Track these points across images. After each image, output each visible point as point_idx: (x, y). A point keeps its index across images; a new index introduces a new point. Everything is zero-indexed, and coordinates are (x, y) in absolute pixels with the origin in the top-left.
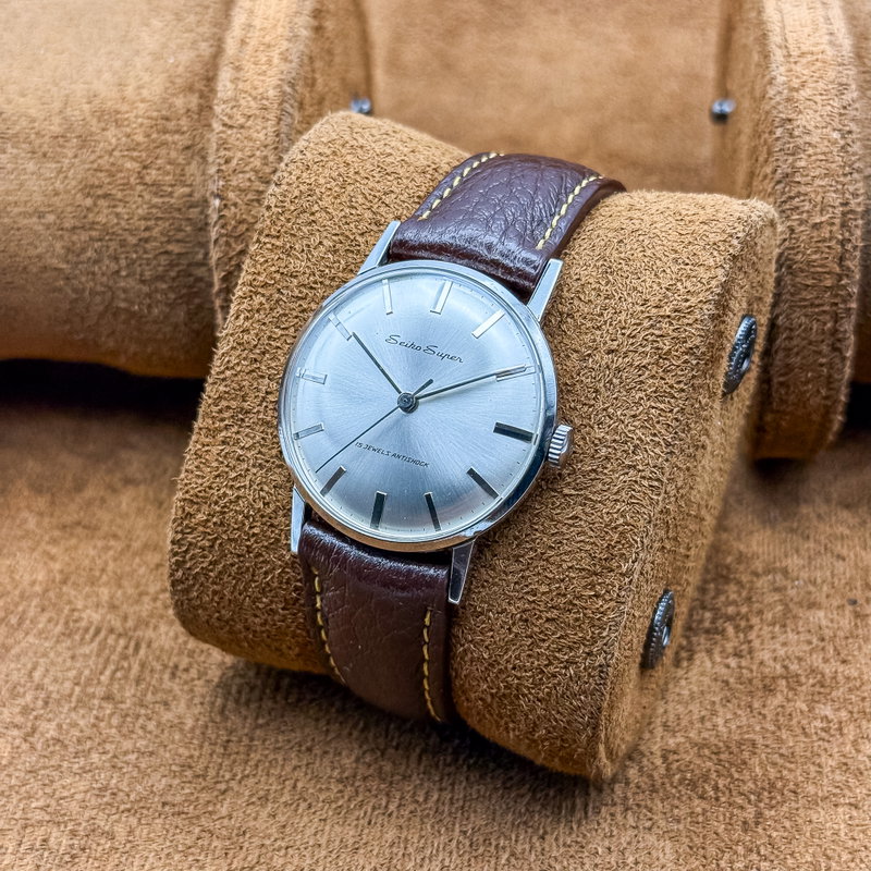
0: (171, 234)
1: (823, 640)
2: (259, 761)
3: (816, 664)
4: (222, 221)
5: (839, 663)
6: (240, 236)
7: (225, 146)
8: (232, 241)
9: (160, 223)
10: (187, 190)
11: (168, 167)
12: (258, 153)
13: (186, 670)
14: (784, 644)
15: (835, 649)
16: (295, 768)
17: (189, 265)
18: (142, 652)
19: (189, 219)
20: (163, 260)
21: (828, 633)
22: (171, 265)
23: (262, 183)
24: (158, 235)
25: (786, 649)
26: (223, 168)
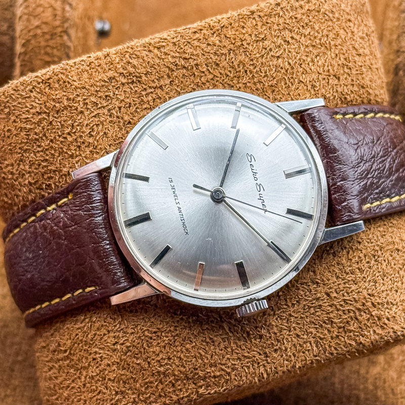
4: (25, 4)
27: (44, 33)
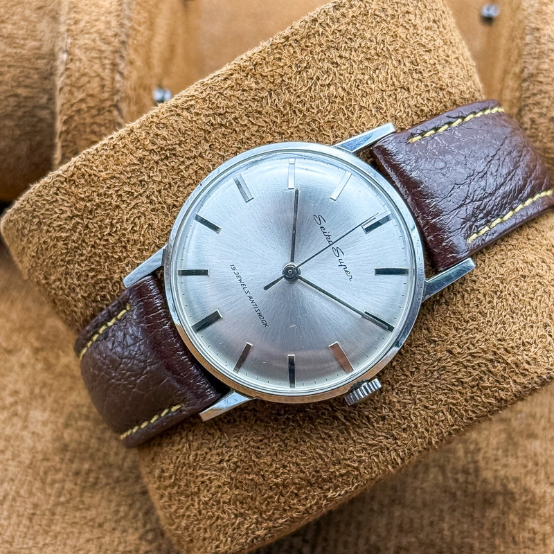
0: (21, 79)
1: (536, 464)
2: (59, 533)
3: (528, 484)
4: (67, 73)
5: (548, 485)
6: (82, 86)
7: (75, 9)
8: (75, 90)
9: (12, 70)
10: (36, 44)
11: (22, 23)
12: (103, 18)
14: (505, 466)
15: (546, 473)
16: (88, 541)
17: (35, 107)
19: (37, 69)
20: (12, 101)
21: (542, 460)
22: (19, 106)
23: (105, 43)
25: (505, 470)
26: (73, 28)
27: (90, 108)
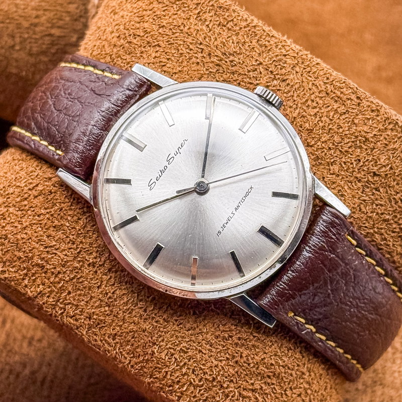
0: (55, 21)
9: (46, 13)
13: (40, 341)
17: (66, 45)
18: (8, 325)
19: (68, 12)
20: (47, 40)
22: (52, 44)
24: (45, 22)
